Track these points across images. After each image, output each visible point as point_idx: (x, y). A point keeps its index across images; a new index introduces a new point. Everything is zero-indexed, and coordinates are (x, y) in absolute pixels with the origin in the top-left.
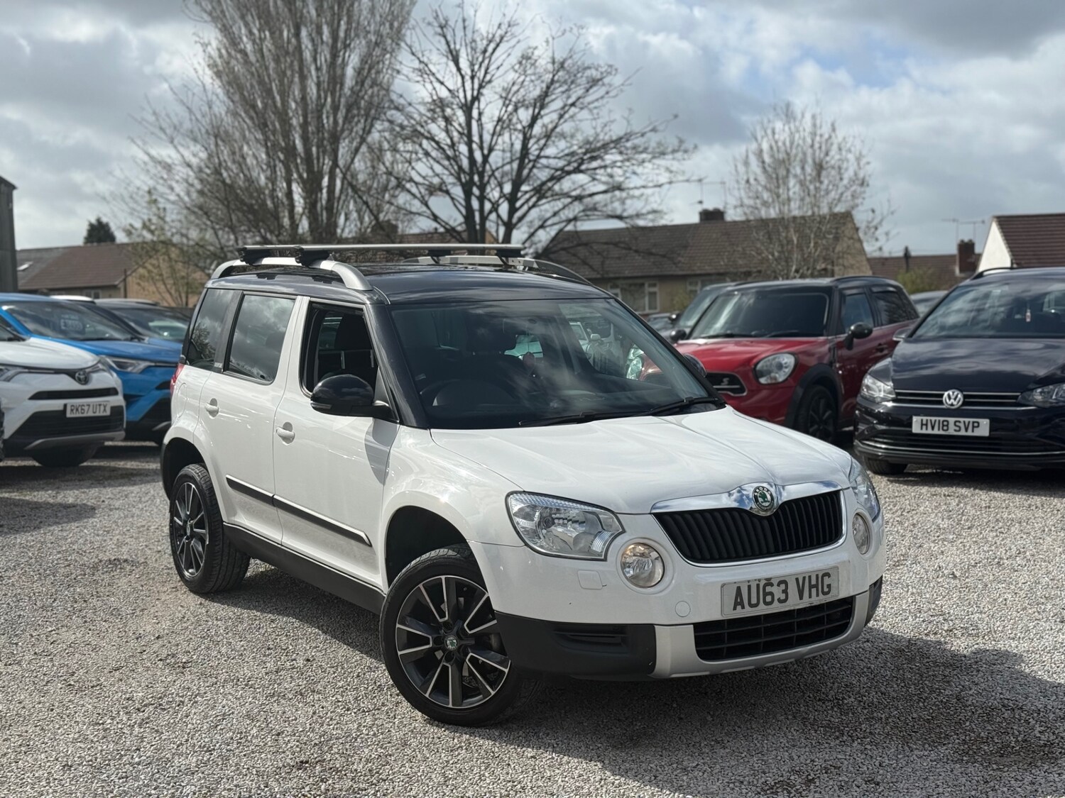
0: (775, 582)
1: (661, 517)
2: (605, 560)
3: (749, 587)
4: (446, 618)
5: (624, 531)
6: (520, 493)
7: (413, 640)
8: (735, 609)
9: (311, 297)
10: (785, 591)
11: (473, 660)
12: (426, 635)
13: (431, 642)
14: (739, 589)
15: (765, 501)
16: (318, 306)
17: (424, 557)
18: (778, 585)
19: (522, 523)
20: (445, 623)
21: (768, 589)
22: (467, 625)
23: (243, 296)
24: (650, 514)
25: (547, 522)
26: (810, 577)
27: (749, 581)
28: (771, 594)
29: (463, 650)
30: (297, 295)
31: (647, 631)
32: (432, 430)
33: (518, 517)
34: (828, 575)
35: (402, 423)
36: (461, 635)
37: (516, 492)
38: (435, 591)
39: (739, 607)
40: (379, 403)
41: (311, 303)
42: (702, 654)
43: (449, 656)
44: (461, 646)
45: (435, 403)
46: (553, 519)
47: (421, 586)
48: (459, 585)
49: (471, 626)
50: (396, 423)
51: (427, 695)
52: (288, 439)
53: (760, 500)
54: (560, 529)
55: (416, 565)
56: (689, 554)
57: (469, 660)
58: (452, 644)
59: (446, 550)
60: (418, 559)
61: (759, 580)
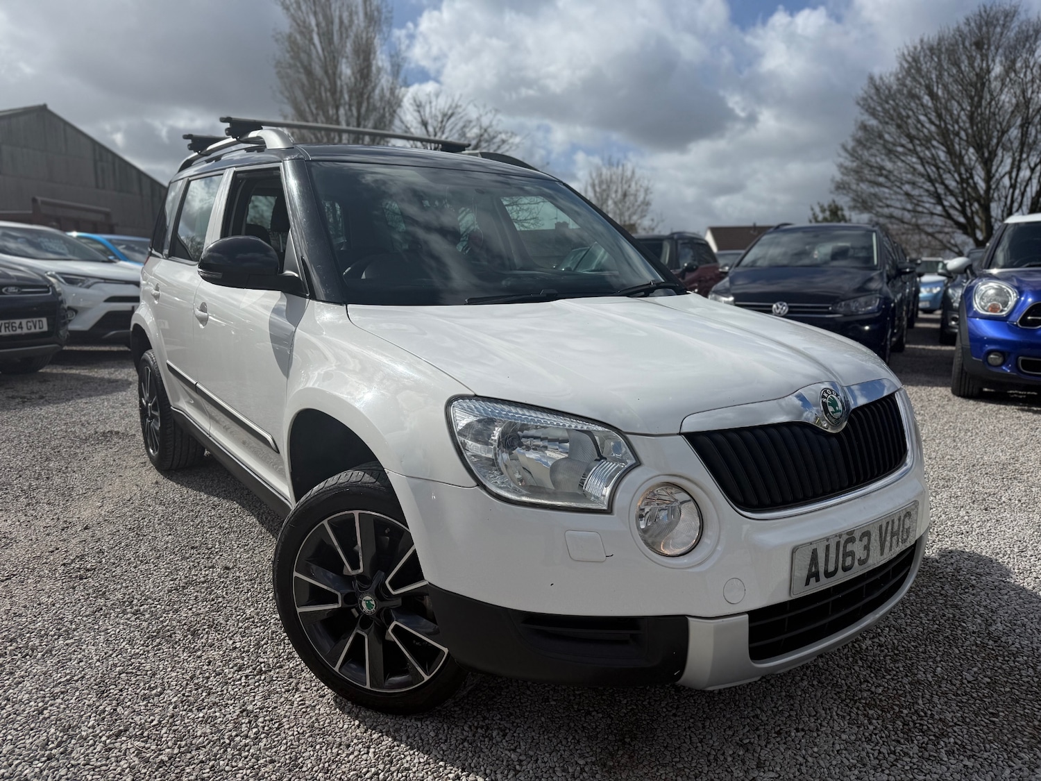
0: (857, 535)
1: (694, 439)
2: (609, 511)
3: (828, 547)
4: (361, 570)
5: (638, 463)
6: (469, 397)
7: (318, 596)
8: (807, 583)
9: (236, 167)
10: (867, 548)
11: (397, 630)
12: (333, 591)
13: (340, 601)
14: (815, 552)
15: (836, 411)
16: (241, 175)
17: (332, 481)
18: (861, 540)
19: (473, 447)
20: (359, 576)
21: (850, 547)
22: (390, 583)
23: (189, 183)
24: (680, 434)
25: (511, 440)
26: (893, 521)
27: (828, 540)
28: (852, 554)
29: (384, 617)
30: (225, 169)
31: (676, 627)
32: (349, 306)
33: (465, 436)
34: (908, 514)
35: (313, 297)
36: (381, 594)
37: (463, 397)
38: (345, 530)
39: (813, 580)
40: (288, 272)
41: (235, 173)
42: (757, 653)
43: (366, 621)
44: (382, 609)
45: (364, 276)
46: (519, 438)
47: (325, 522)
48: (379, 525)
49: (396, 584)
50: (306, 297)
51: (336, 669)
52: (204, 320)
53: (831, 409)
54: (532, 455)
55: (319, 493)
56: (740, 499)
57: (393, 631)
58: (369, 605)
59: (361, 473)
60: (322, 484)
61: (840, 536)
